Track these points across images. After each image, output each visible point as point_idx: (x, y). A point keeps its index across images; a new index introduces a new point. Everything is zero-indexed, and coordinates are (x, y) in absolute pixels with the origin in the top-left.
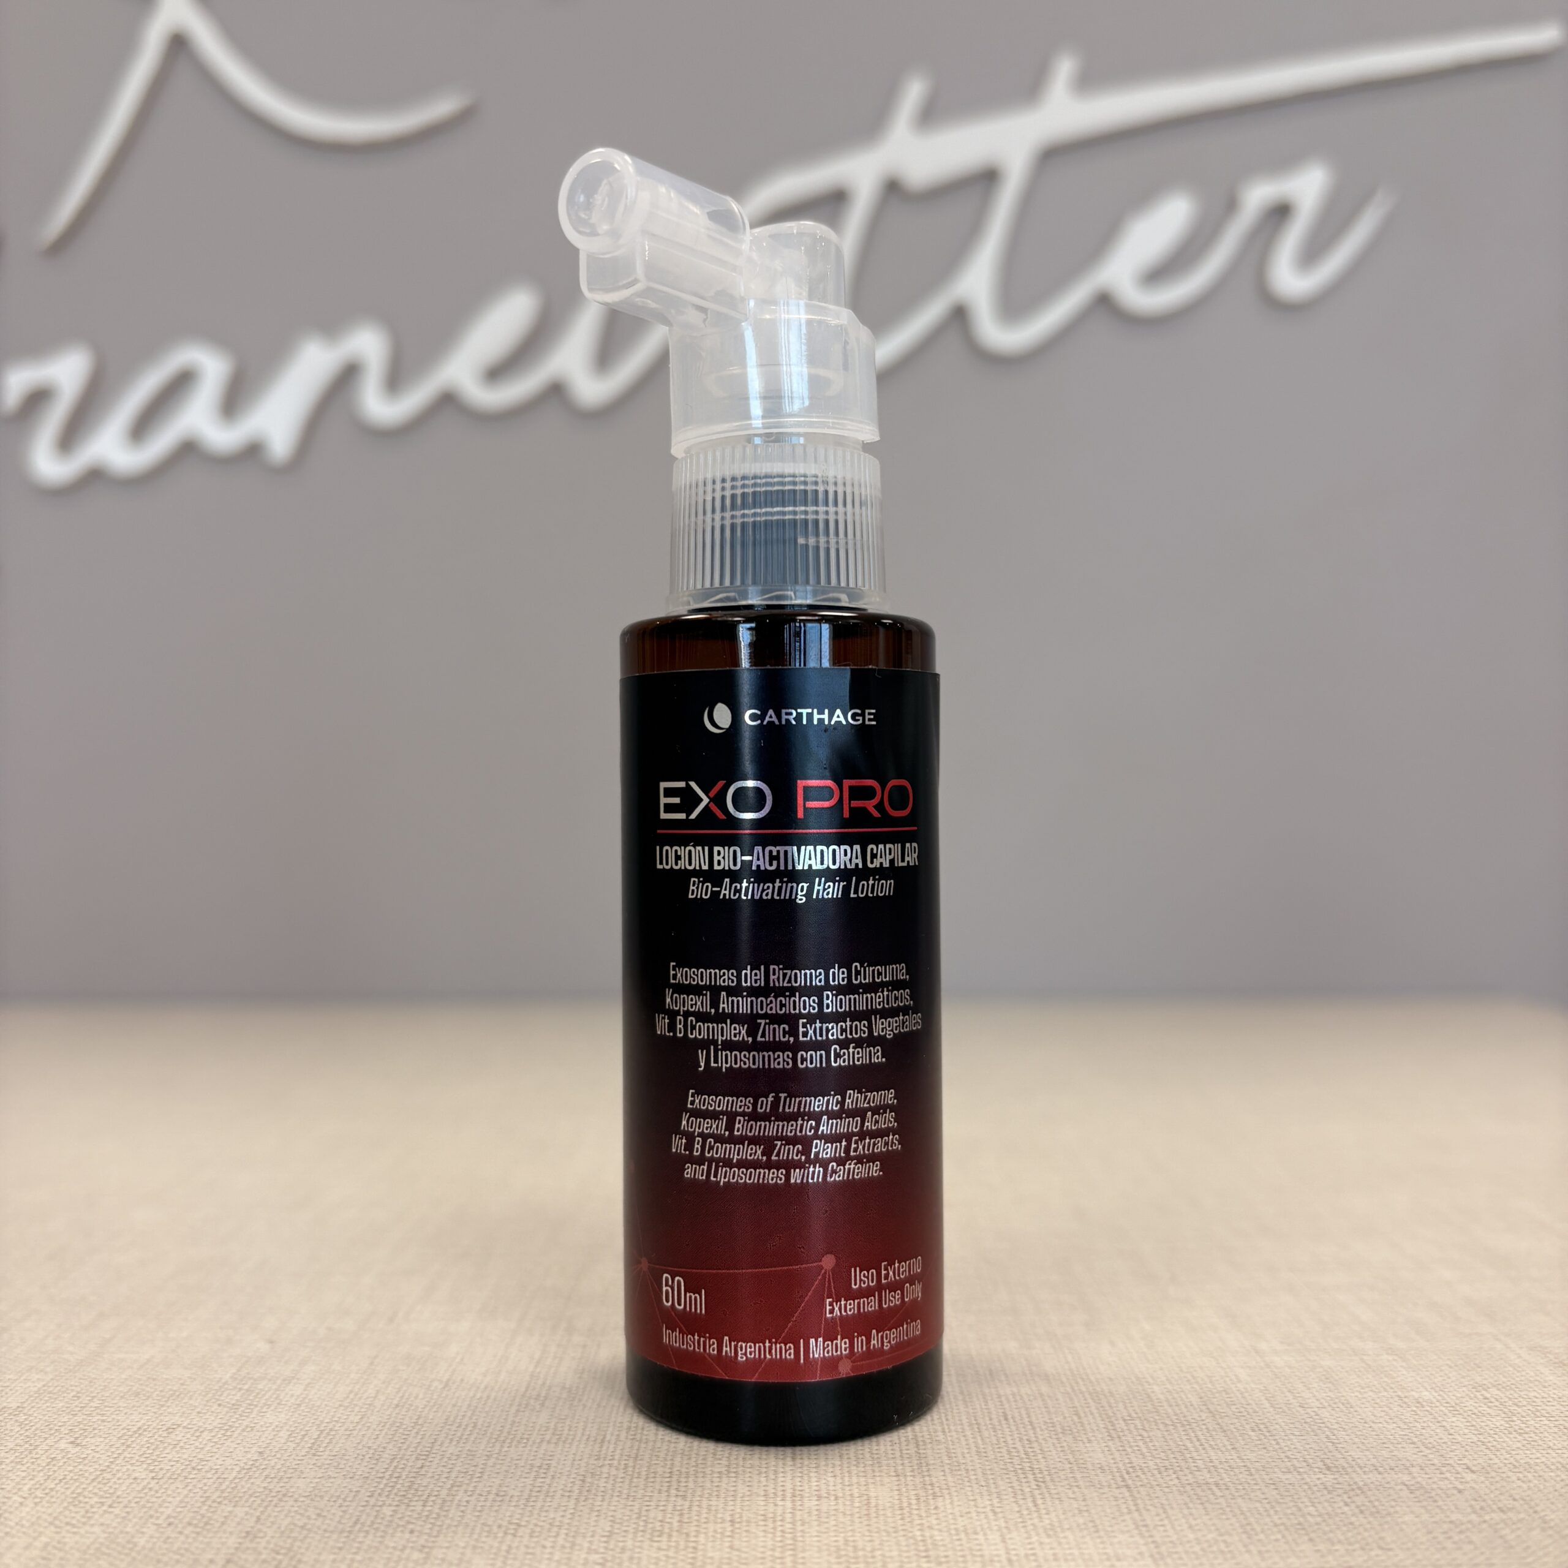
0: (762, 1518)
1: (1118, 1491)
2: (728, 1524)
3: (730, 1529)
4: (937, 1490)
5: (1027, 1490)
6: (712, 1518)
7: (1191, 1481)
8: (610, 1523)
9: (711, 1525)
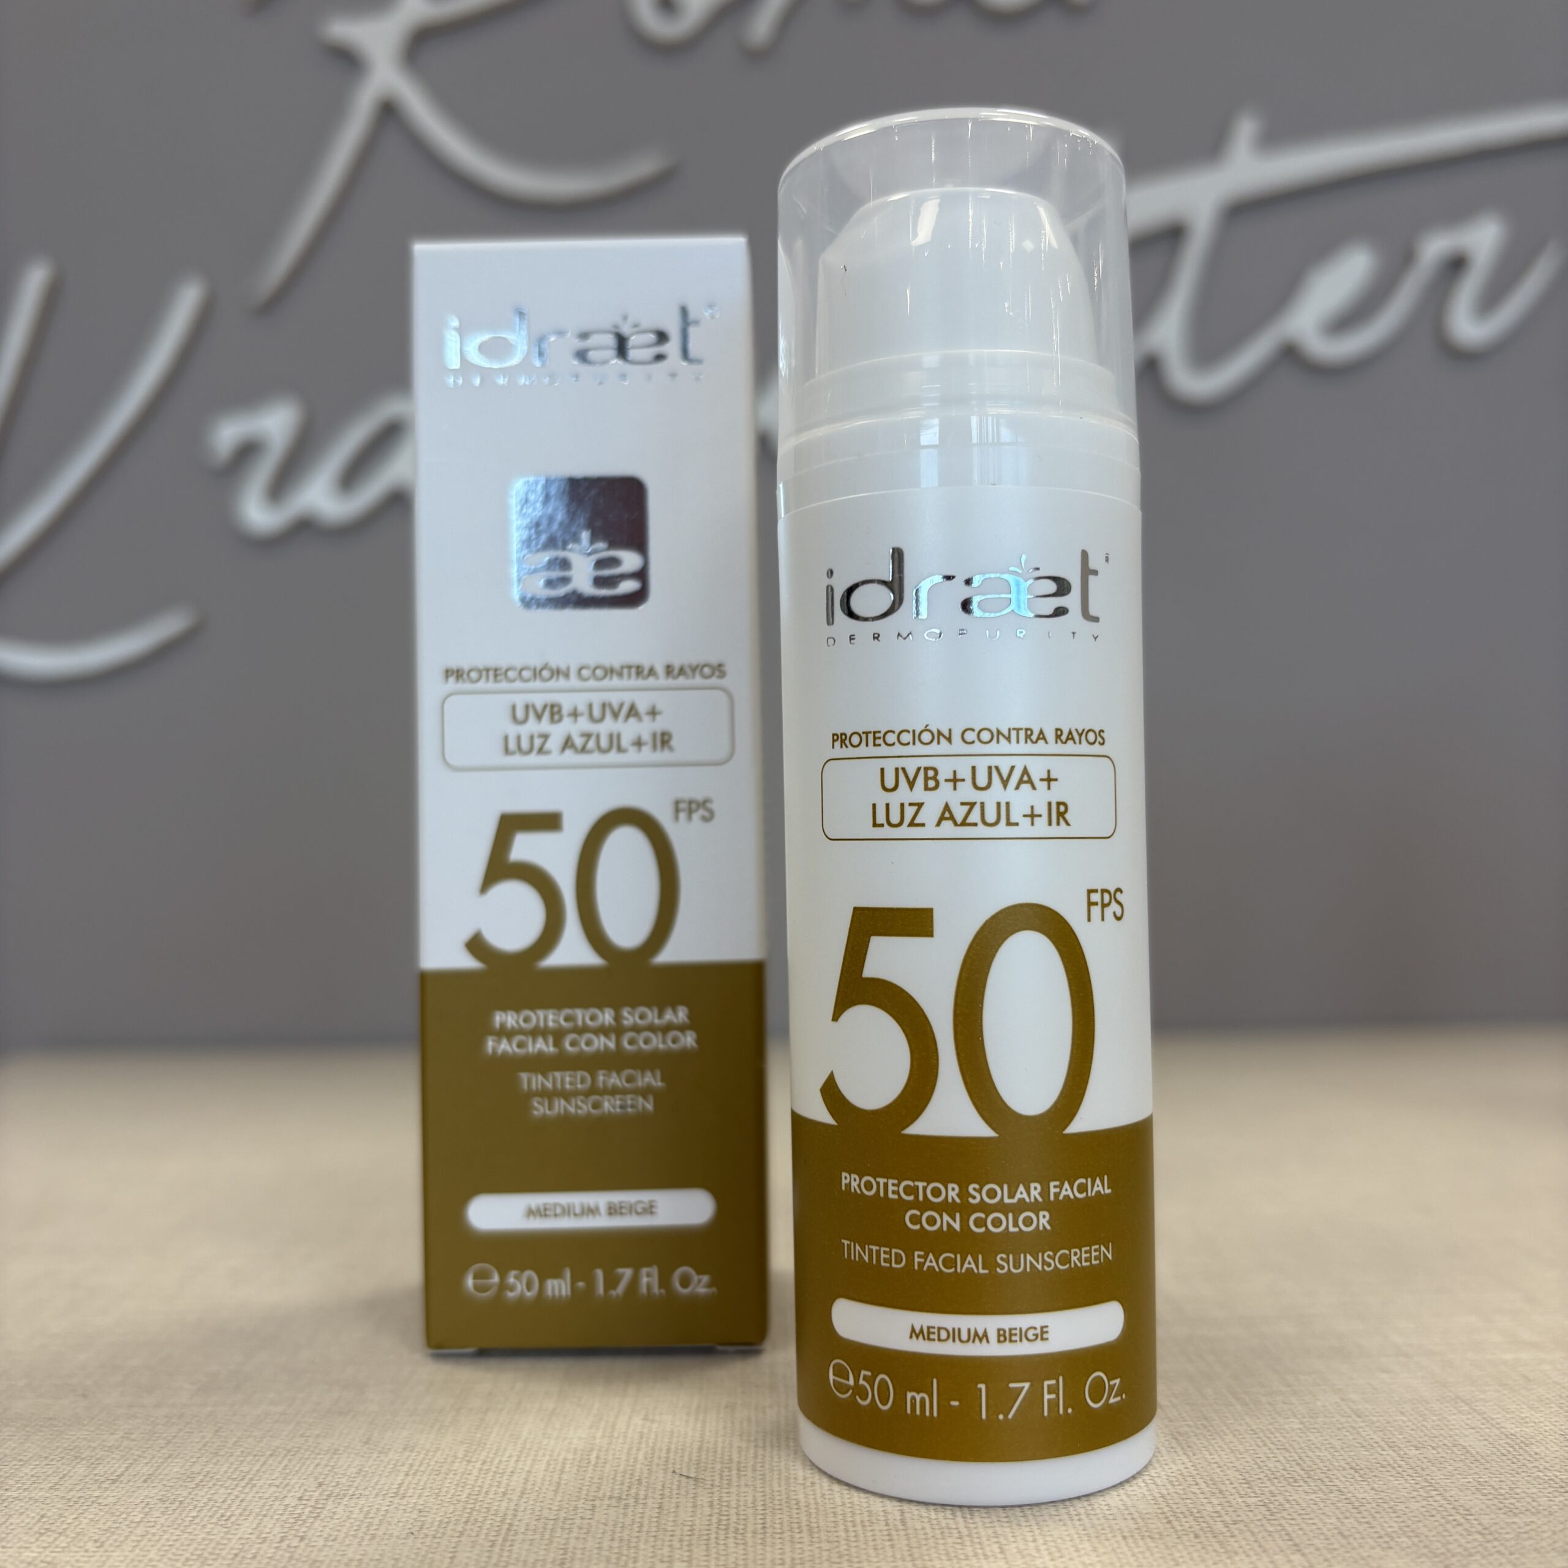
0: (1379, 1465)
2: (1352, 1472)
3: (1356, 1475)
4: (1524, 1440)
6: (1331, 1467)
8: (1238, 1473)
9: (1335, 1472)
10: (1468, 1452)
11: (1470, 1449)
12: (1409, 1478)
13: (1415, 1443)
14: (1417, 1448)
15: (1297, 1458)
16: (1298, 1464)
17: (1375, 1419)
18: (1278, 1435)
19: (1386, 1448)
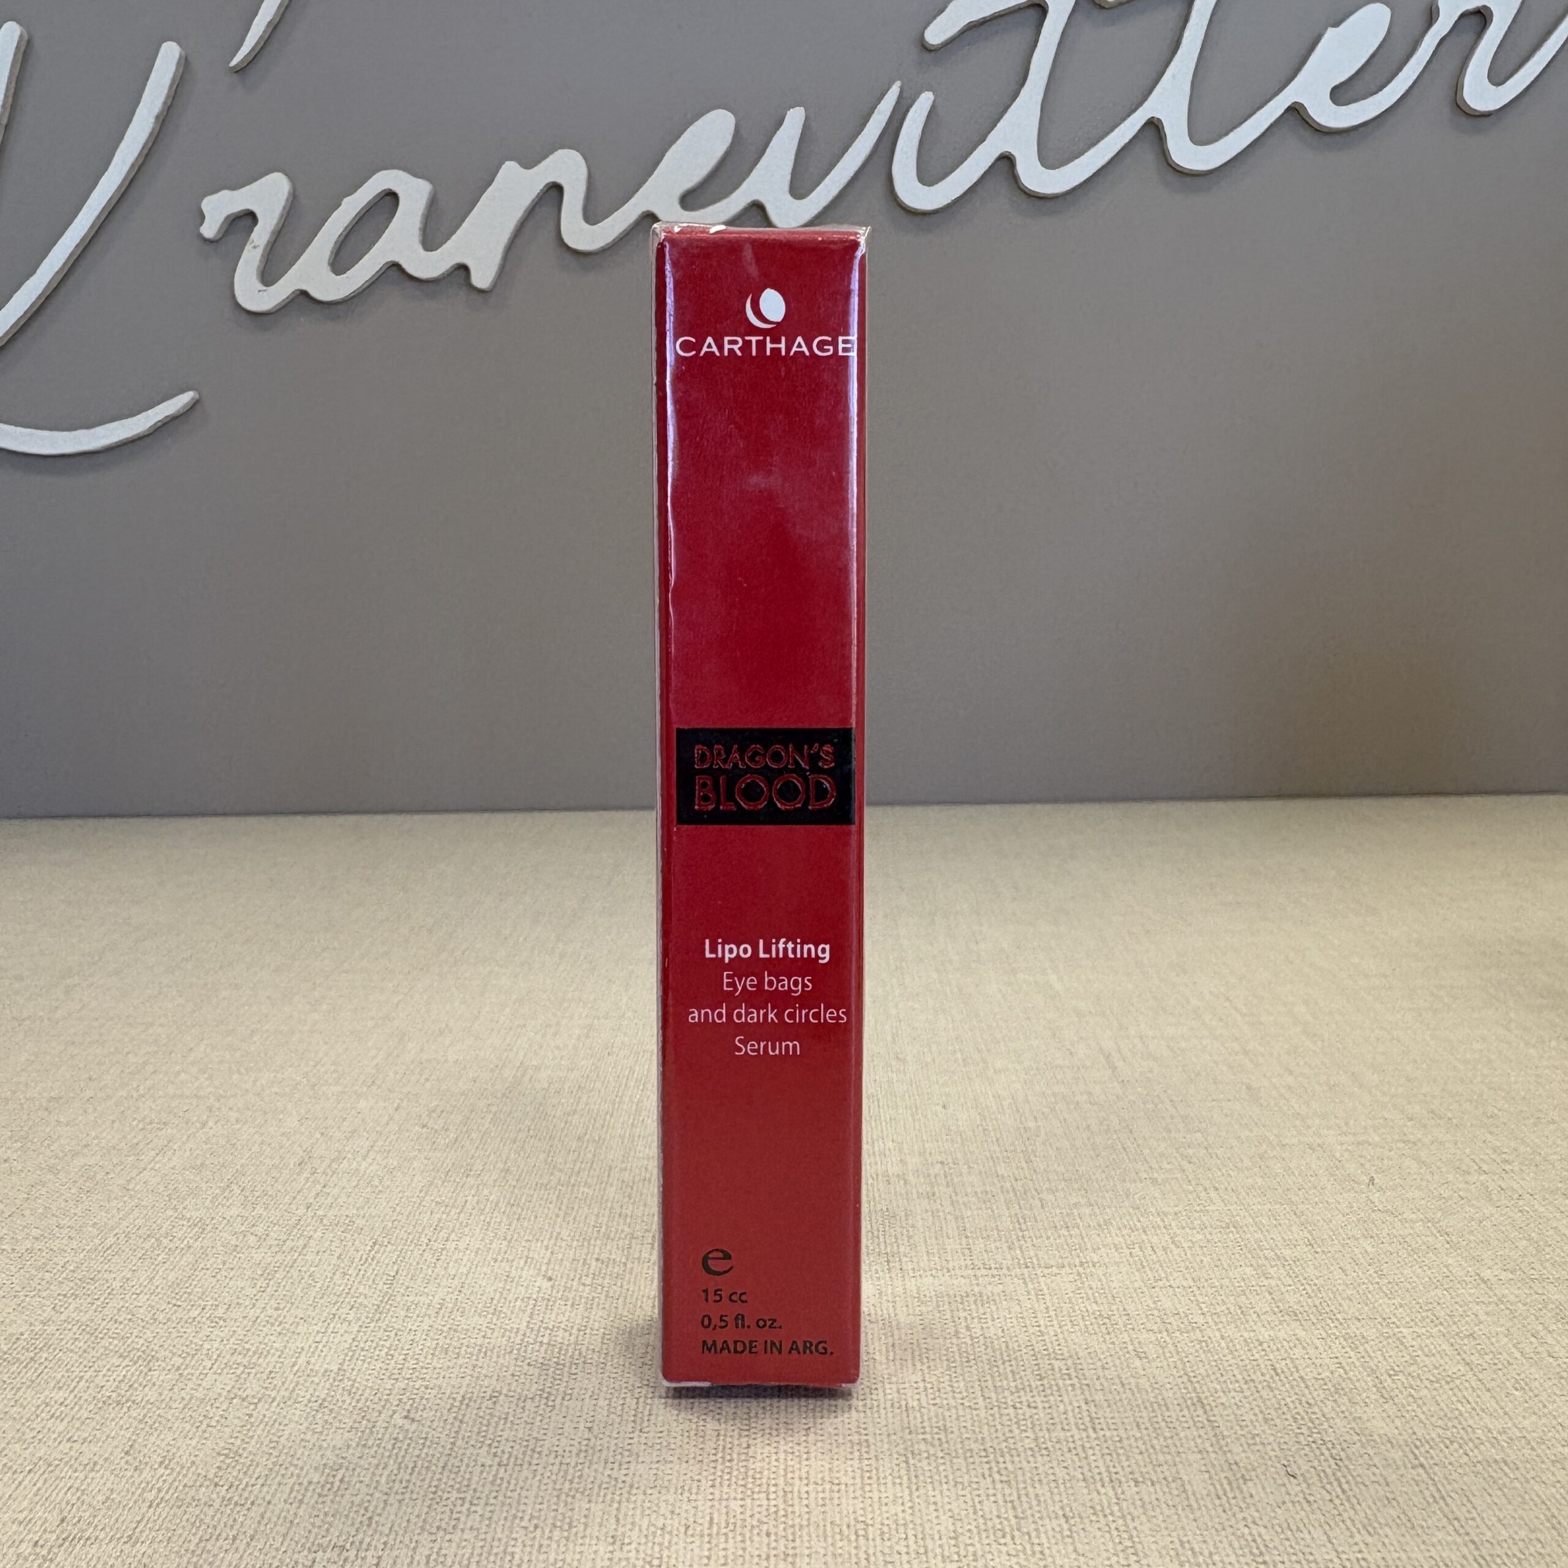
1: (1414, 1472)
3: (1066, 1526)
5: (1328, 1471)
7: (1480, 1458)
8: (951, 1520)
9: (1047, 1521)
10: (1185, 1491)
11: (1188, 1487)
12: (1115, 1533)
13: (1137, 1475)
14: (1136, 1482)
15: (1015, 1497)
16: (1014, 1508)
17: (1108, 1434)
18: (1008, 1458)
19: (1107, 1480)
